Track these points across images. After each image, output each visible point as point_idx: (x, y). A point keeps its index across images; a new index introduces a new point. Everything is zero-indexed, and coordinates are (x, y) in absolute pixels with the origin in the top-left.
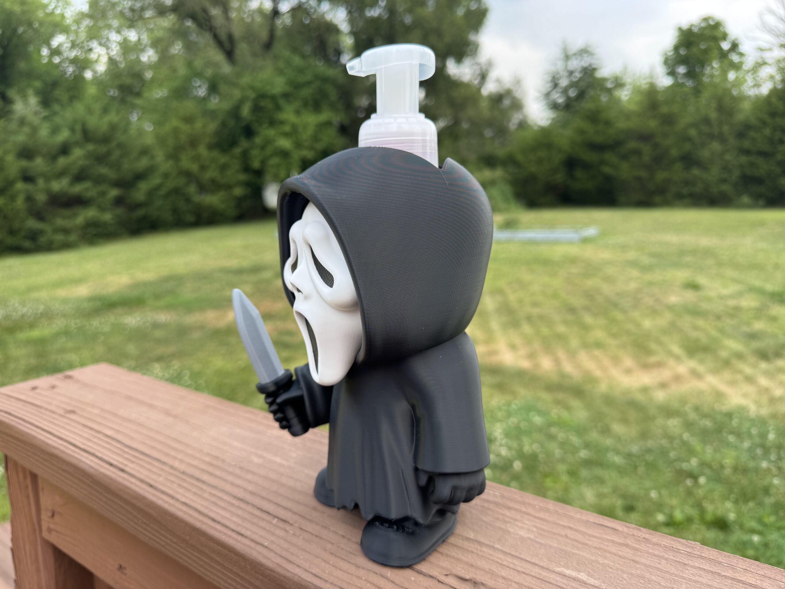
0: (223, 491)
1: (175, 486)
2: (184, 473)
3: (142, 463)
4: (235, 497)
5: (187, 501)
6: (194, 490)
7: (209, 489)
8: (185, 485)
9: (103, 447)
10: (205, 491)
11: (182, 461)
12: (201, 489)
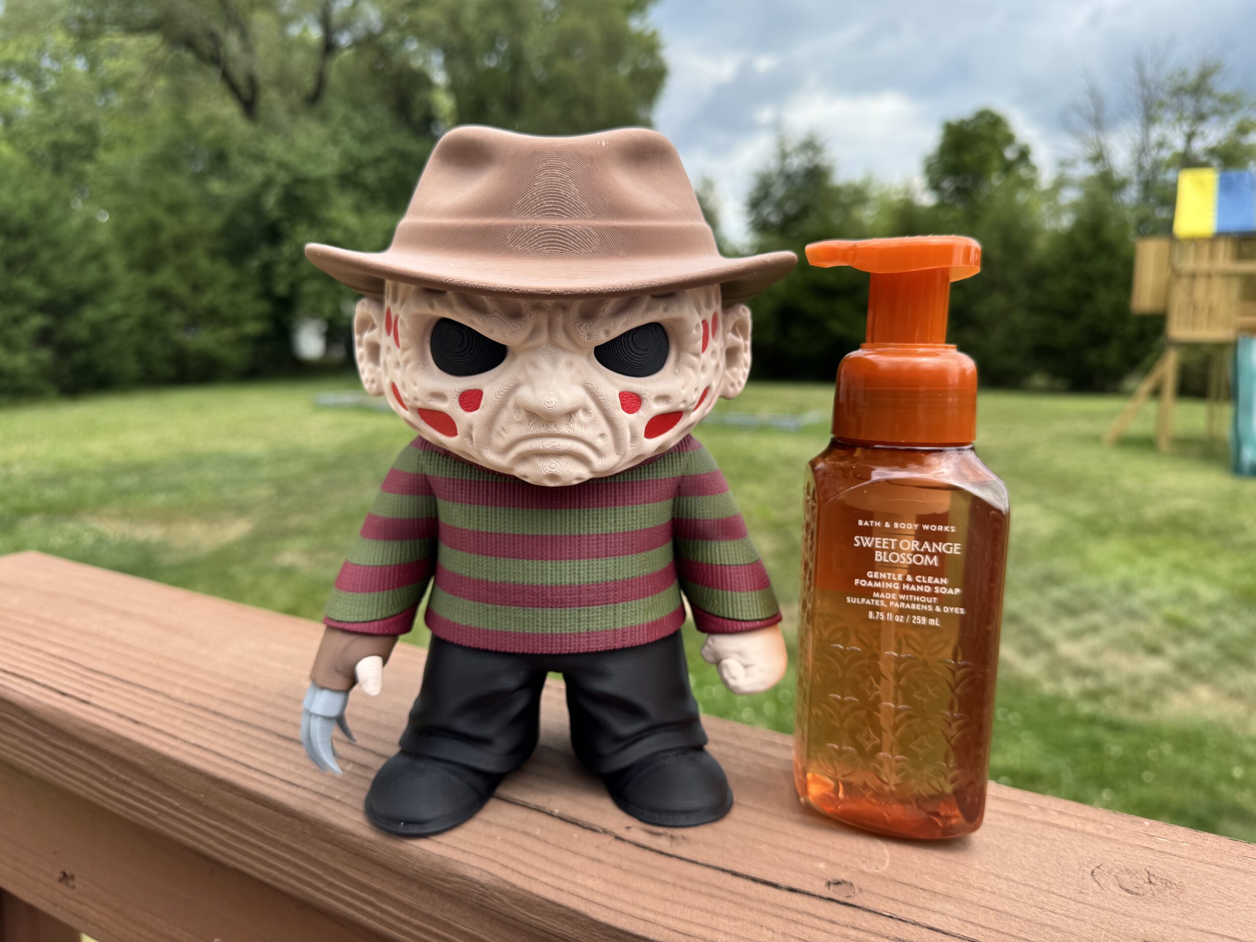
0: (260, 728)
1: (177, 723)
2: (191, 705)
3: (116, 691)
4: (280, 736)
5: (200, 742)
6: (211, 727)
7: (236, 727)
8: (194, 720)
9: (47, 670)
10: (230, 728)
11: (185, 689)
12: (225, 726)
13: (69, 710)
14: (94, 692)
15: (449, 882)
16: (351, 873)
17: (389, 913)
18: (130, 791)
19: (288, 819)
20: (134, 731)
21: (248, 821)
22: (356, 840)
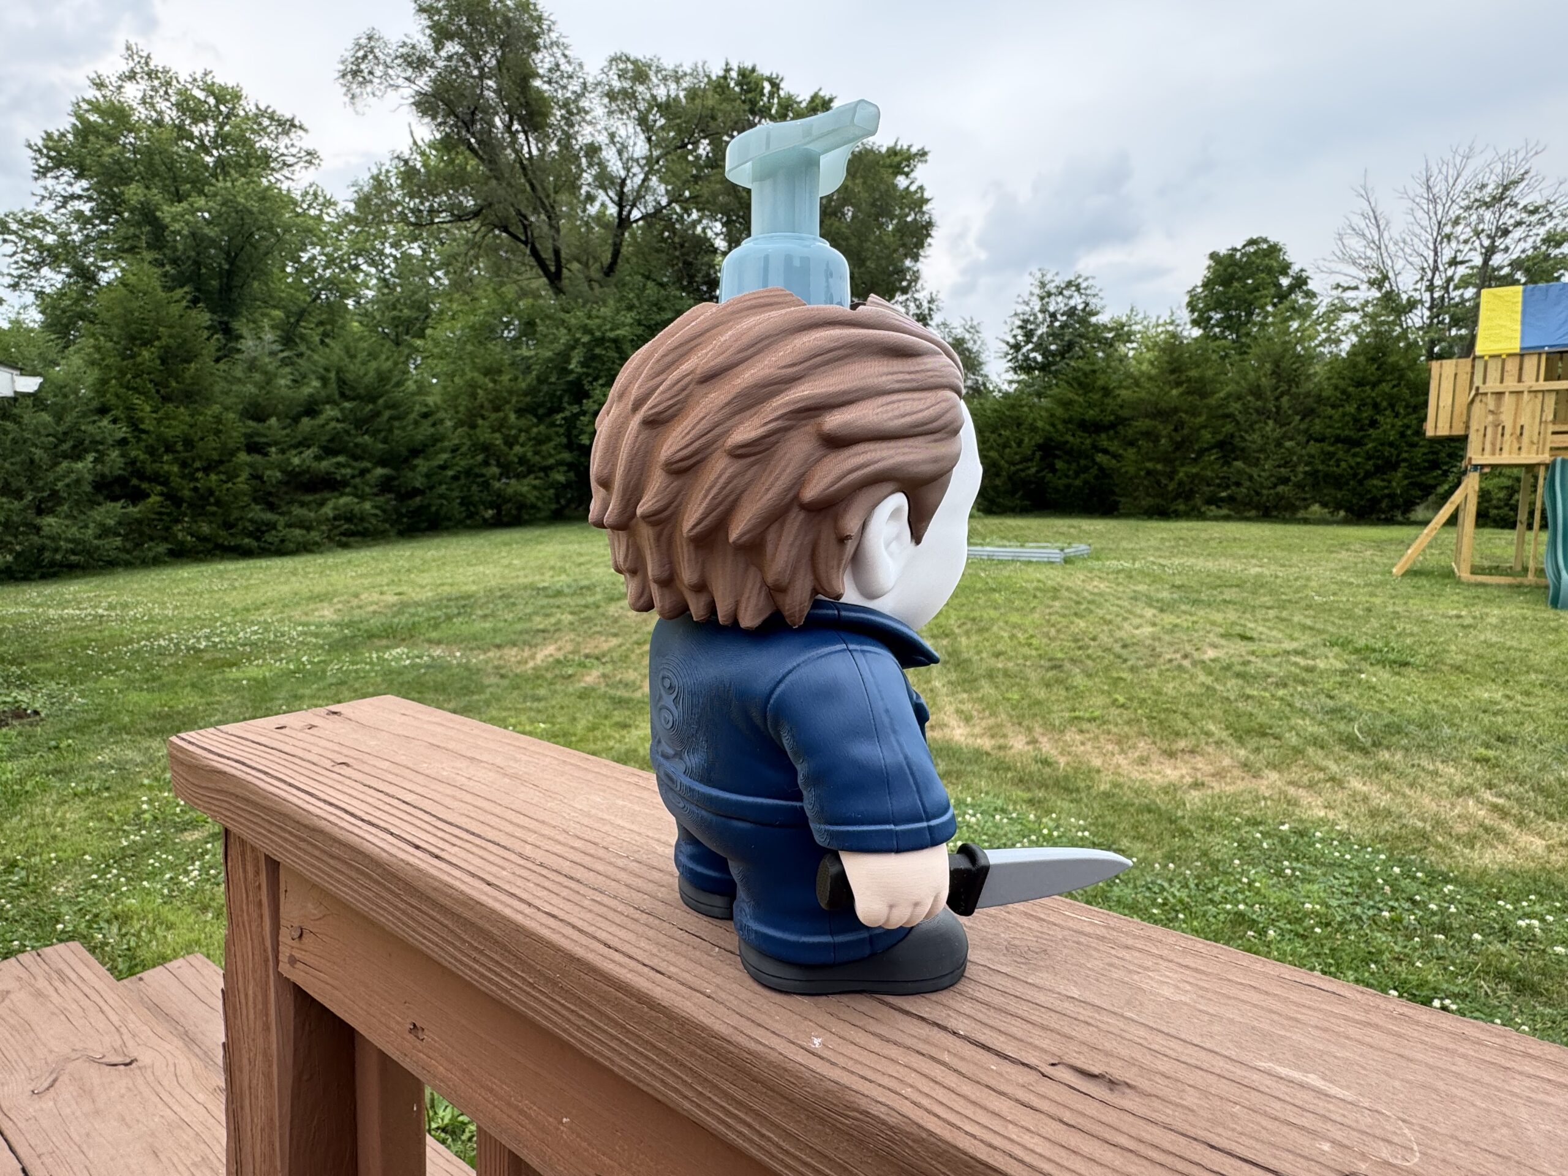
13: (423, 866)
14: (446, 846)
15: (847, 1117)
16: (725, 1086)
17: (769, 1139)
18: (483, 959)
19: (653, 1013)
20: (486, 894)
21: (608, 1011)
22: (731, 1048)
